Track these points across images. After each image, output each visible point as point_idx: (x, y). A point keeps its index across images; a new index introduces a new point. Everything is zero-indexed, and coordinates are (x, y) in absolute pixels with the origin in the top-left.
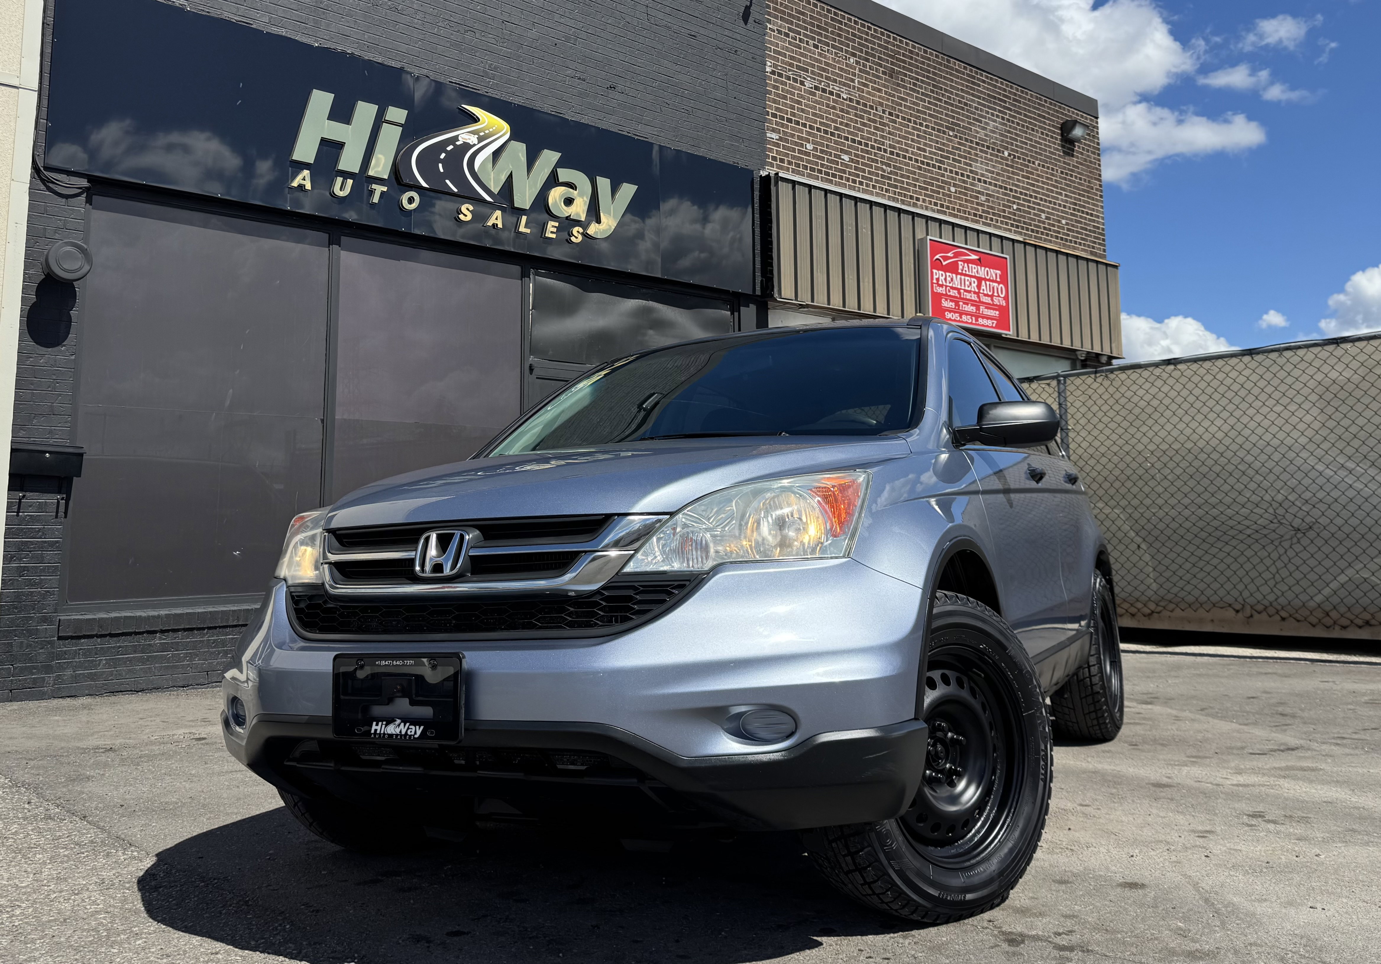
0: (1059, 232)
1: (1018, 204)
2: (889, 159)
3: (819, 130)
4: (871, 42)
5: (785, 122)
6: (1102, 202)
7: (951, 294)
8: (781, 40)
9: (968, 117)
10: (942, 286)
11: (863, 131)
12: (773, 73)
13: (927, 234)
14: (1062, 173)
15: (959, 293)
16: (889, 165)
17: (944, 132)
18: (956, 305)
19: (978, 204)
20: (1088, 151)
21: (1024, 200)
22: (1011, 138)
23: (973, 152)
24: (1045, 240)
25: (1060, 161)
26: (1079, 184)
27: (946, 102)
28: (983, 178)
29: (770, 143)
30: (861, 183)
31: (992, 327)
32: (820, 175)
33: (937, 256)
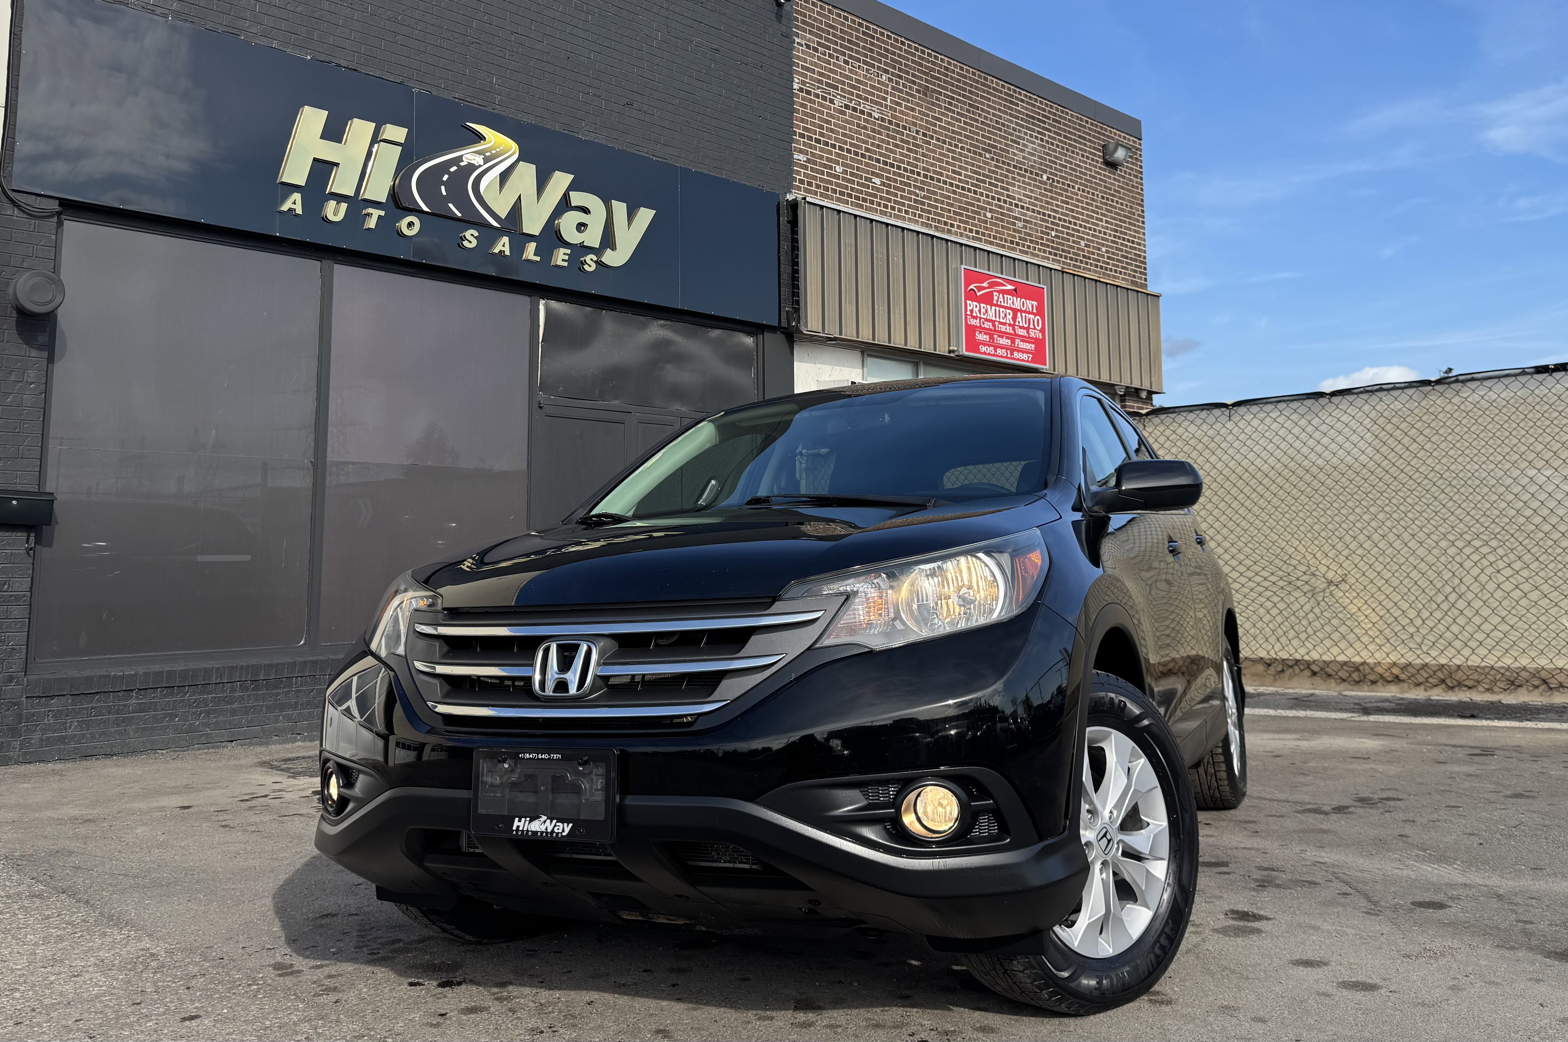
0: (1099, 261)
1: (1057, 231)
2: (922, 182)
3: (849, 151)
4: (904, 58)
5: (813, 143)
6: (1144, 228)
7: (985, 326)
8: (810, 55)
9: (1005, 138)
10: (976, 318)
11: (895, 153)
12: (801, 90)
13: (962, 263)
14: (1103, 197)
15: (994, 325)
16: (922, 189)
17: (980, 155)
18: (991, 339)
19: (1014, 230)
20: (1130, 174)
21: (1063, 226)
22: (1050, 161)
23: (1010, 175)
24: (1084, 269)
25: (1101, 185)
26: (1121, 209)
27: (982, 123)
28: (1020, 203)
29: (797, 165)
30: (893, 208)
31: (1028, 361)
32: (850, 199)
33: (971, 287)
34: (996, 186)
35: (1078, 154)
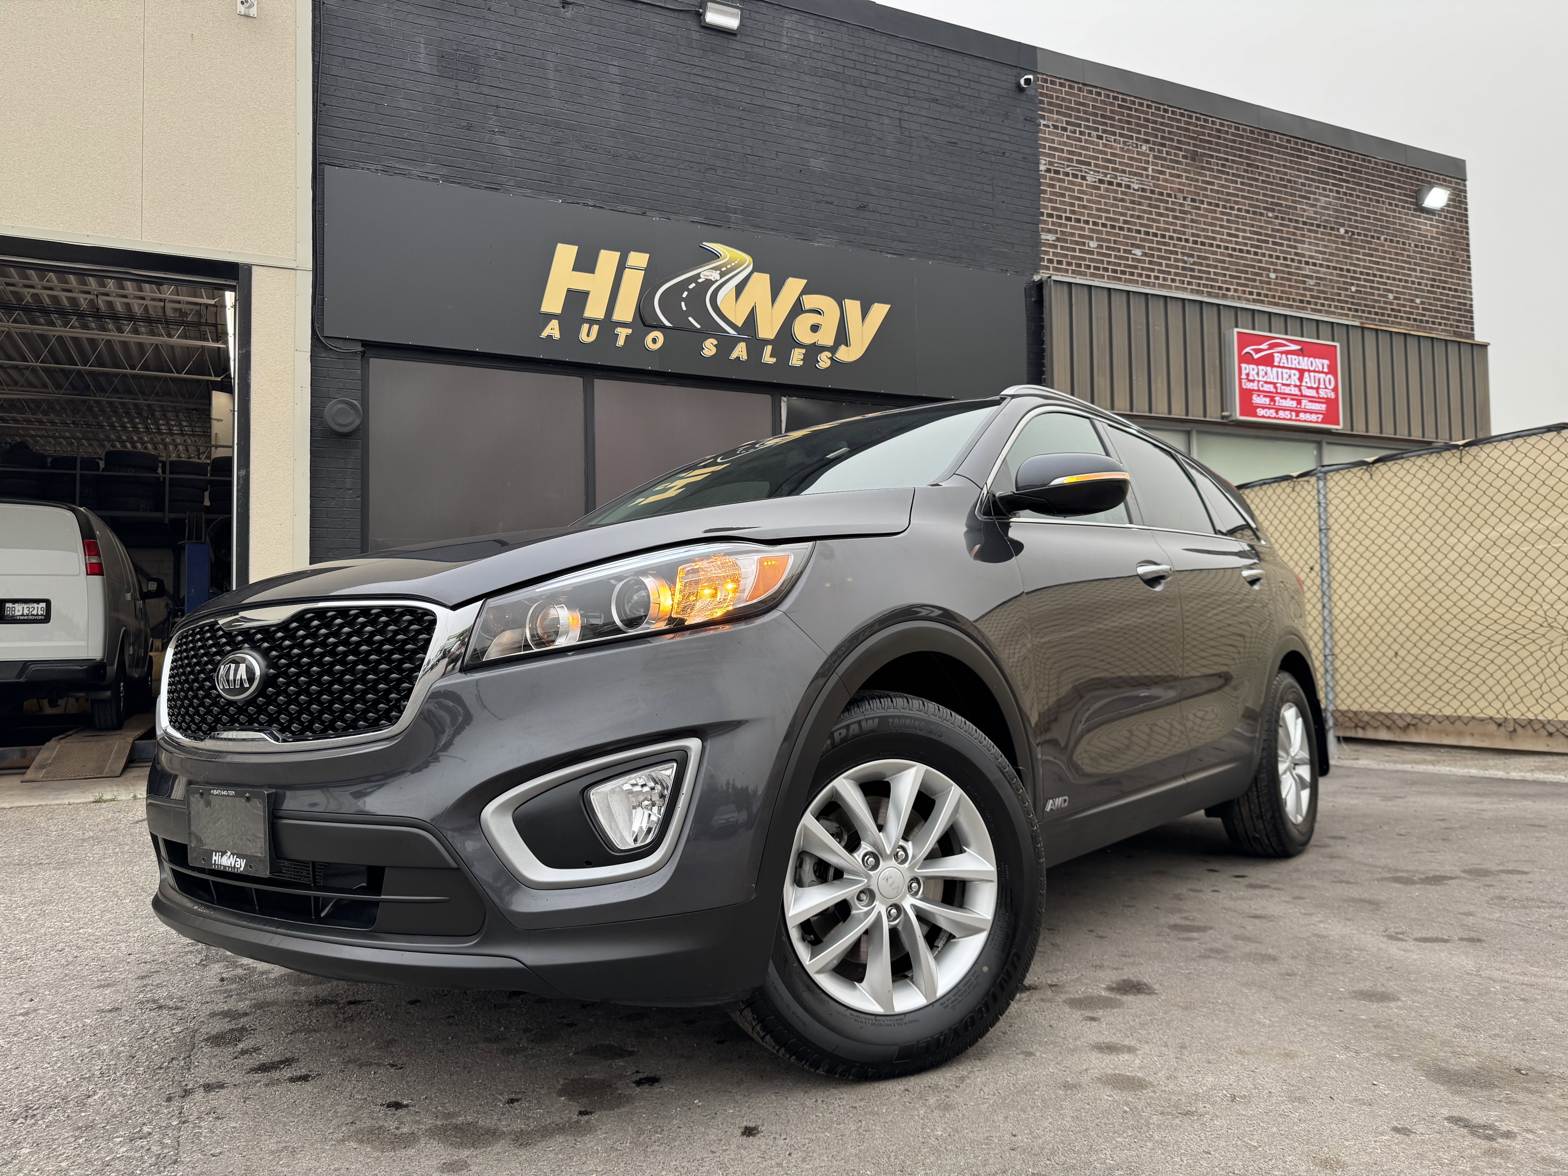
0: (1412, 313)
1: (1358, 285)
2: (1191, 249)
3: (1104, 225)
4: (1167, 125)
5: (1063, 221)
7: (1265, 389)
8: (1058, 135)
9: (1292, 195)
10: (1253, 381)
11: (1158, 222)
12: (1048, 170)
13: (1236, 327)
14: (1416, 246)
15: (1276, 388)
16: (1192, 256)
17: (1261, 214)
18: (1271, 401)
19: (1305, 289)
20: (1452, 219)
21: (1365, 280)
22: (1349, 213)
23: (1298, 232)
24: (1393, 322)
25: (1413, 233)
26: (1439, 256)
27: (1263, 182)
28: (1311, 261)
29: (1045, 245)
30: (1157, 278)
31: (1317, 422)
32: (1106, 274)
33: (1248, 350)
34: (1282, 245)
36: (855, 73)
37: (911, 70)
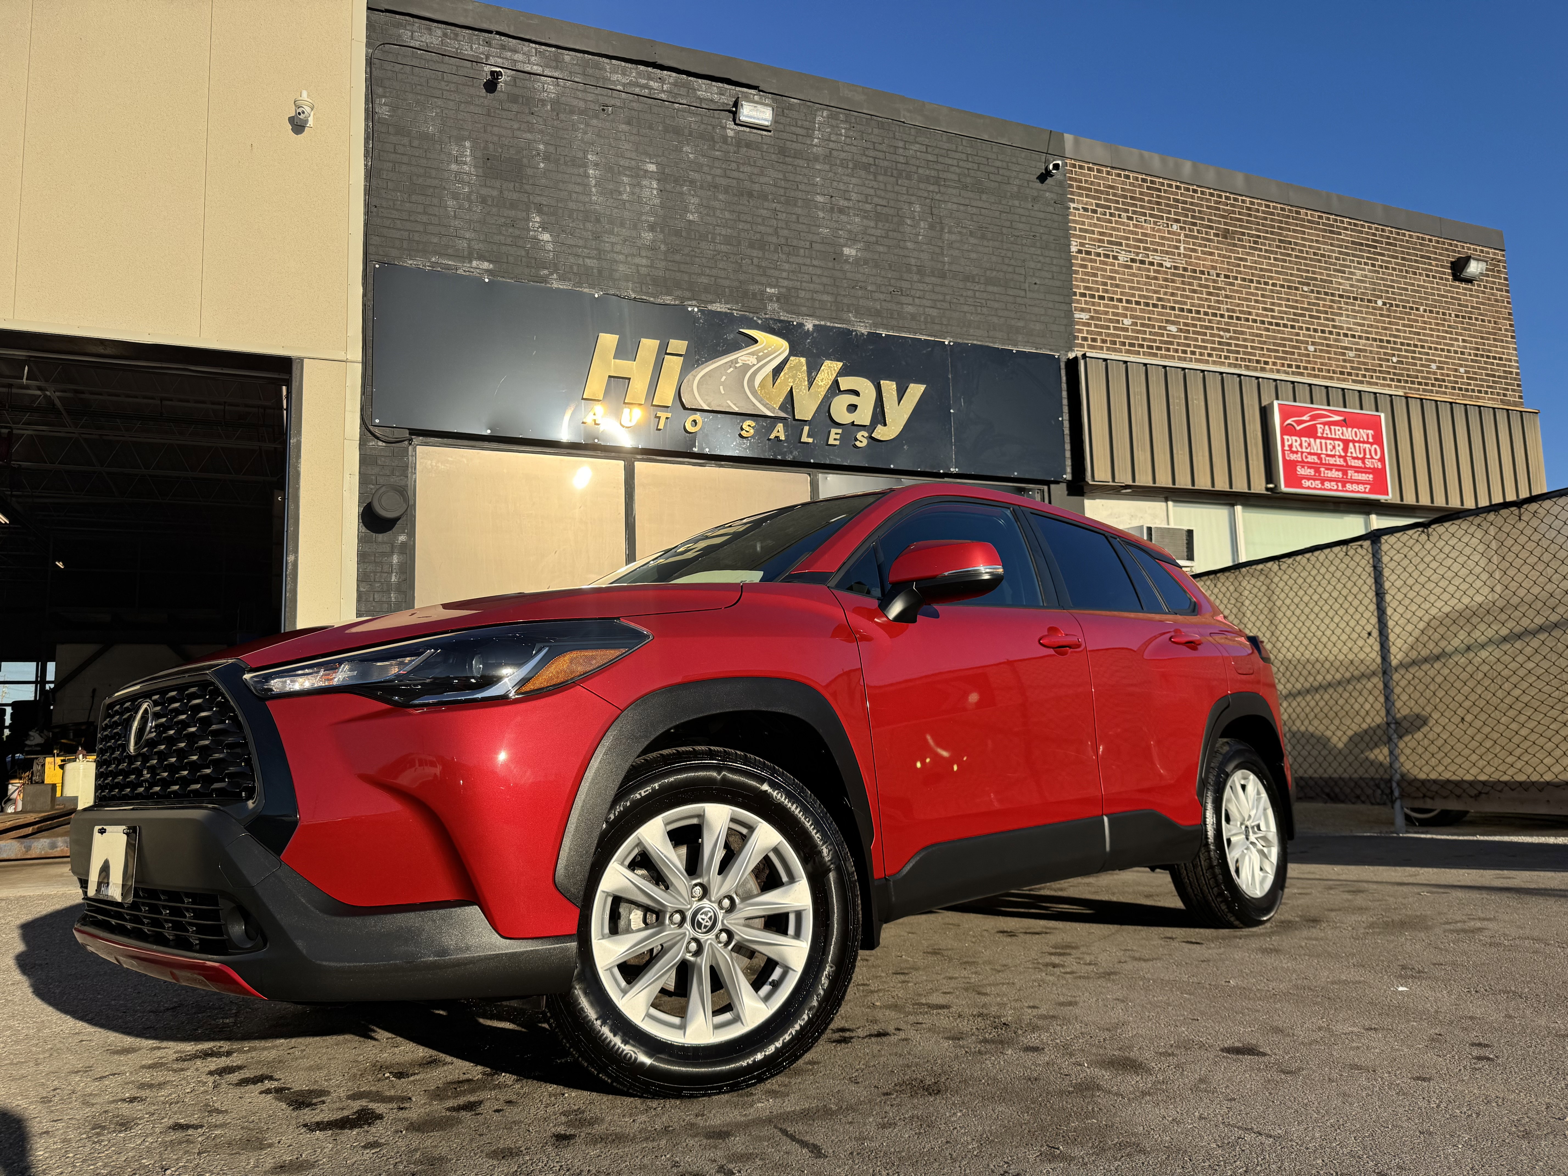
0: (1457, 382)
1: (1399, 356)
2: (1227, 324)
3: (1138, 303)
4: (1197, 205)
5: (1096, 300)
6: (1515, 343)
7: (1309, 460)
8: (1088, 217)
9: (1326, 269)
10: (1297, 452)
11: (1193, 298)
12: (1079, 251)
13: (1277, 399)
14: (1457, 316)
15: (1320, 458)
16: (1228, 331)
17: (1297, 289)
18: (1315, 472)
19: (1345, 361)
20: (1492, 288)
21: (1406, 351)
22: (1385, 285)
23: (1335, 305)
24: (1438, 392)
25: (1453, 304)
26: (1480, 326)
27: (1296, 257)
28: (1349, 333)
29: (1078, 323)
30: (1193, 353)
31: (1365, 492)
32: (1141, 350)
33: (1289, 421)
34: (1319, 318)
35: (1420, 274)
36: (886, 163)
37: (941, 159)
